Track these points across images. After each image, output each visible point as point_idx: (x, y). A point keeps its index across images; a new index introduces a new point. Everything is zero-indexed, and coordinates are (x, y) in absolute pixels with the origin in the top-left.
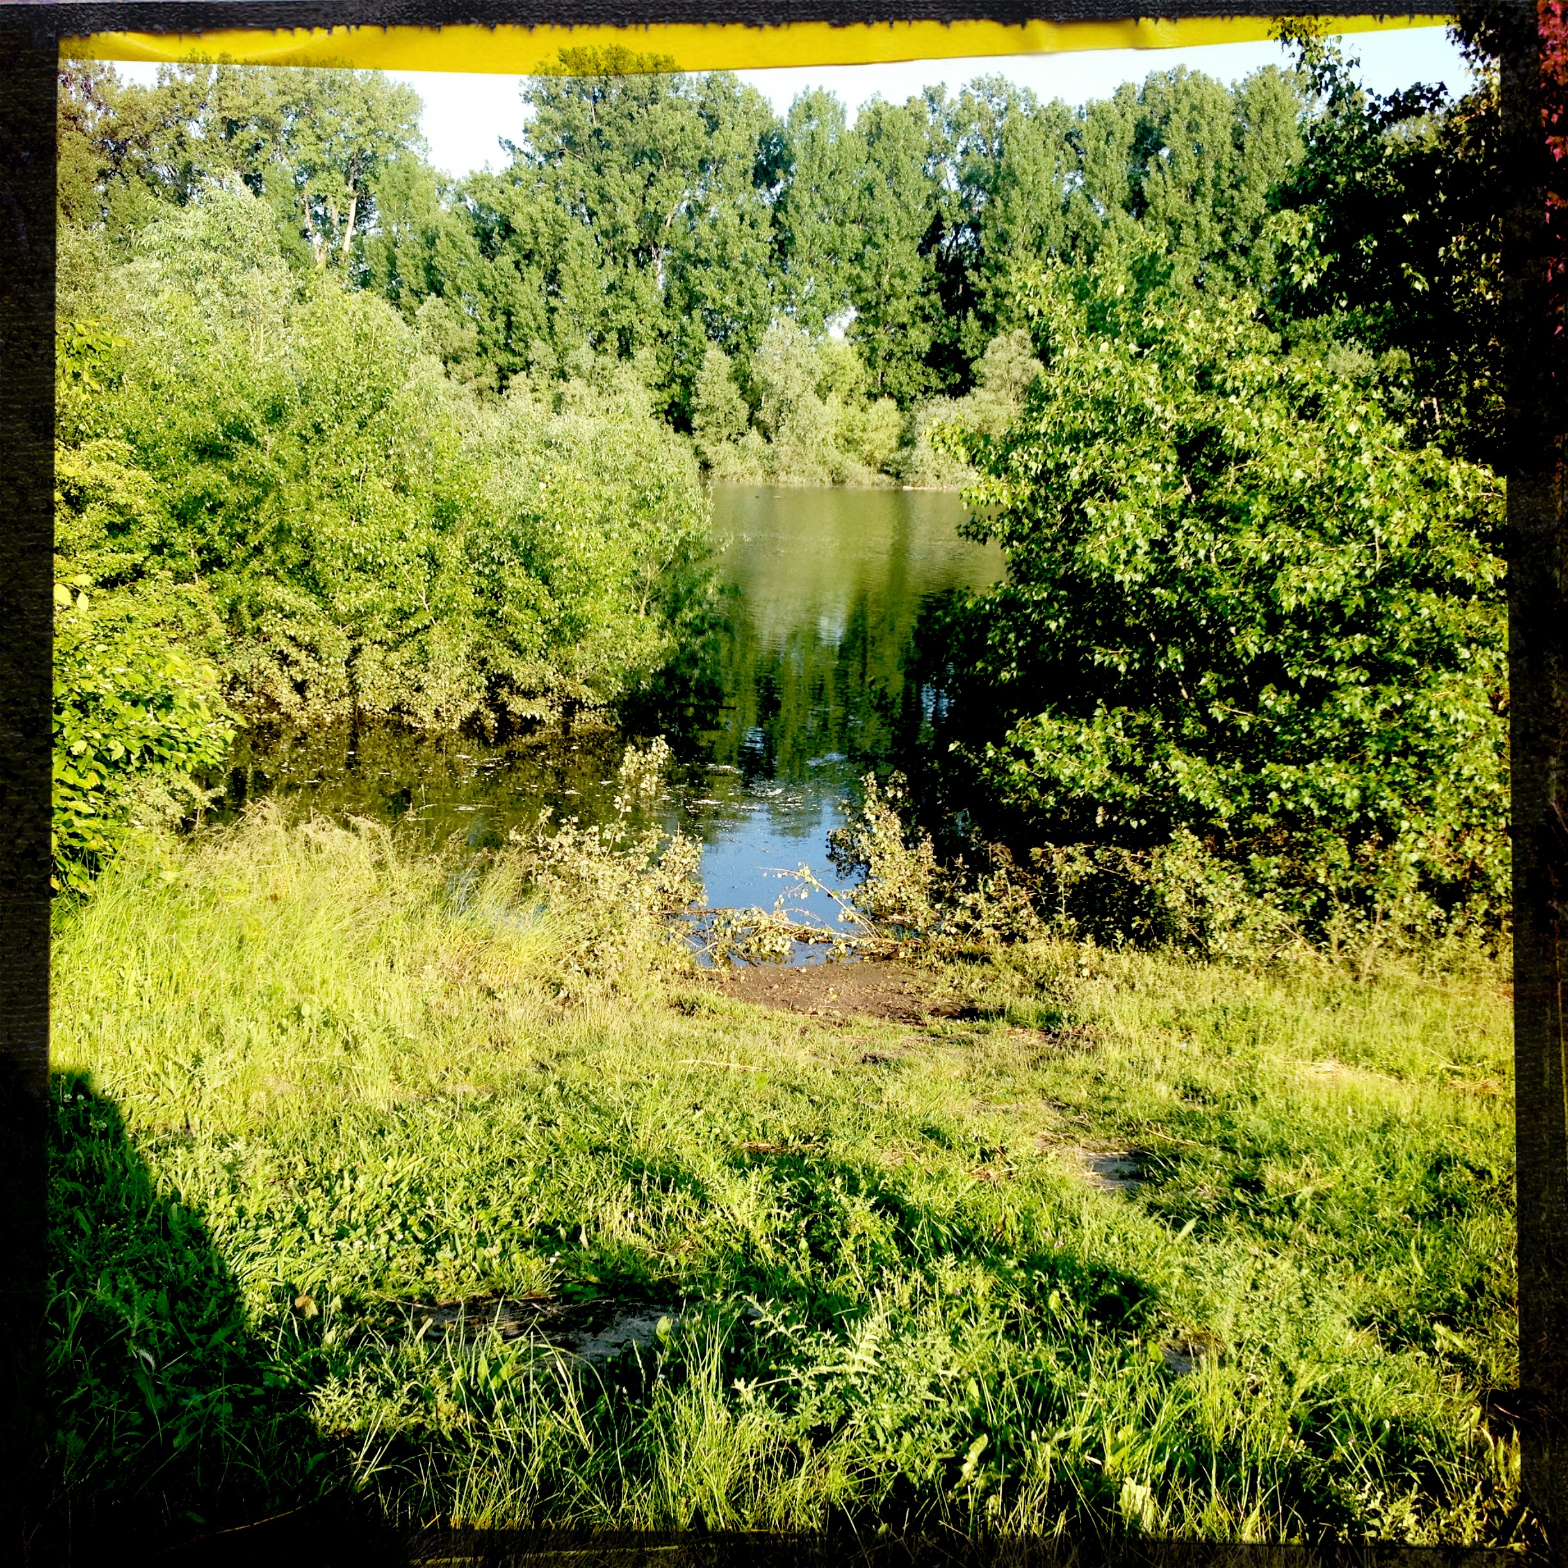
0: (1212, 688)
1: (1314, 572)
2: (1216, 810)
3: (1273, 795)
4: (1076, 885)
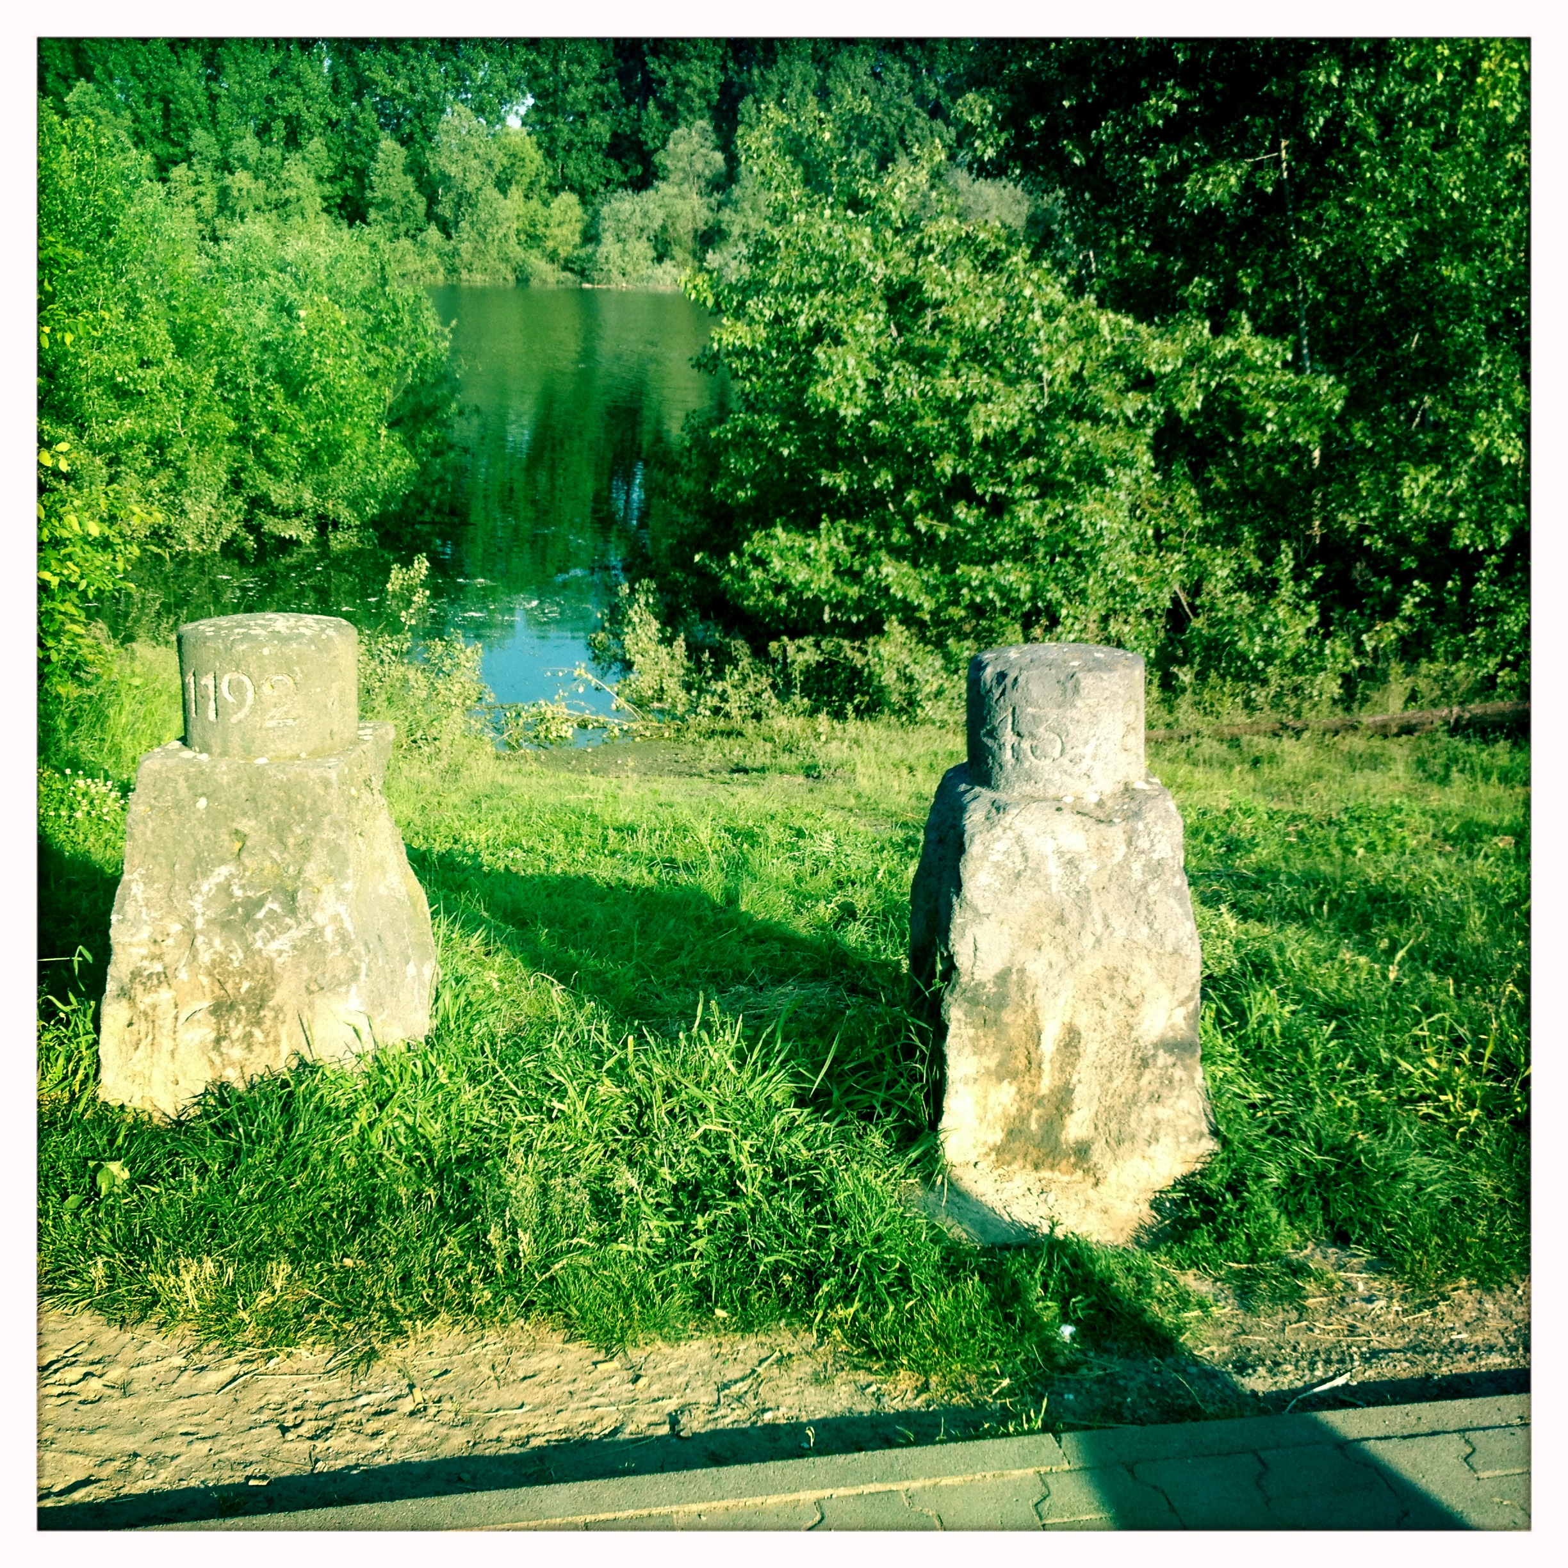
0: (916, 504)
1: (997, 409)
2: (920, 606)
3: (965, 591)
4: (807, 671)
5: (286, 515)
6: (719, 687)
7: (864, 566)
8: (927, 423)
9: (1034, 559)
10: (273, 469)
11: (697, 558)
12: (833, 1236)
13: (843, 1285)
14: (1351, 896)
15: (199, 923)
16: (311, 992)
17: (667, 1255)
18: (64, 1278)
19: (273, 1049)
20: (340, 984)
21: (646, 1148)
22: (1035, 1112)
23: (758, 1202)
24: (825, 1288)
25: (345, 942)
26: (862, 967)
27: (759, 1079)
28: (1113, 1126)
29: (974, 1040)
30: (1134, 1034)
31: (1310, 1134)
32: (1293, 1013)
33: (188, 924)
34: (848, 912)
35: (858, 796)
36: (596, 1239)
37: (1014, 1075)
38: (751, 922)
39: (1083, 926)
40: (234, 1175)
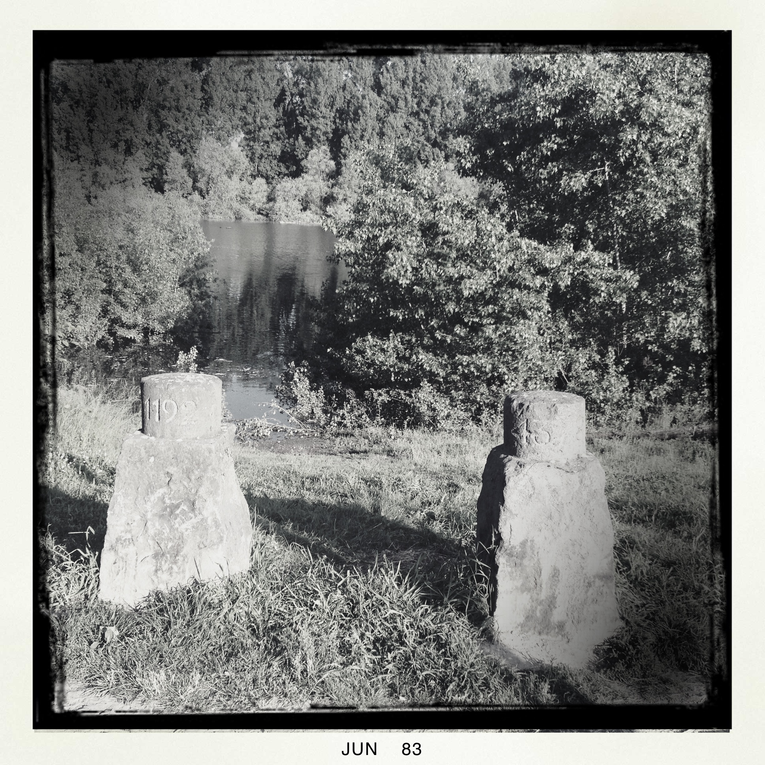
0: (435, 326)
1: (475, 282)
2: (438, 374)
3: (460, 367)
4: (384, 404)
5: (129, 327)
6: (341, 412)
7: (411, 355)
8: (442, 287)
9: (492, 353)
10: (124, 306)
11: (329, 350)
12: (453, 663)
13: (458, 685)
14: (663, 513)
15: (149, 515)
16: (200, 548)
17: (374, 671)
18: (95, 680)
19: (182, 575)
20: (214, 545)
21: (358, 623)
22: (539, 608)
23: (415, 648)
24: (451, 687)
25: (217, 525)
26: (443, 541)
27: (408, 591)
28: (576, 614)
29: (511, 573)
30: (584, 571)
31: (666, 620)
32: (650, 564)
33: (144, 516)
34: (431, 517)
35: (416, 464)
36: (341, 664)
37: (529, 590)
38: (388, 521)
39: (560, 520)
40: (169, 634)
